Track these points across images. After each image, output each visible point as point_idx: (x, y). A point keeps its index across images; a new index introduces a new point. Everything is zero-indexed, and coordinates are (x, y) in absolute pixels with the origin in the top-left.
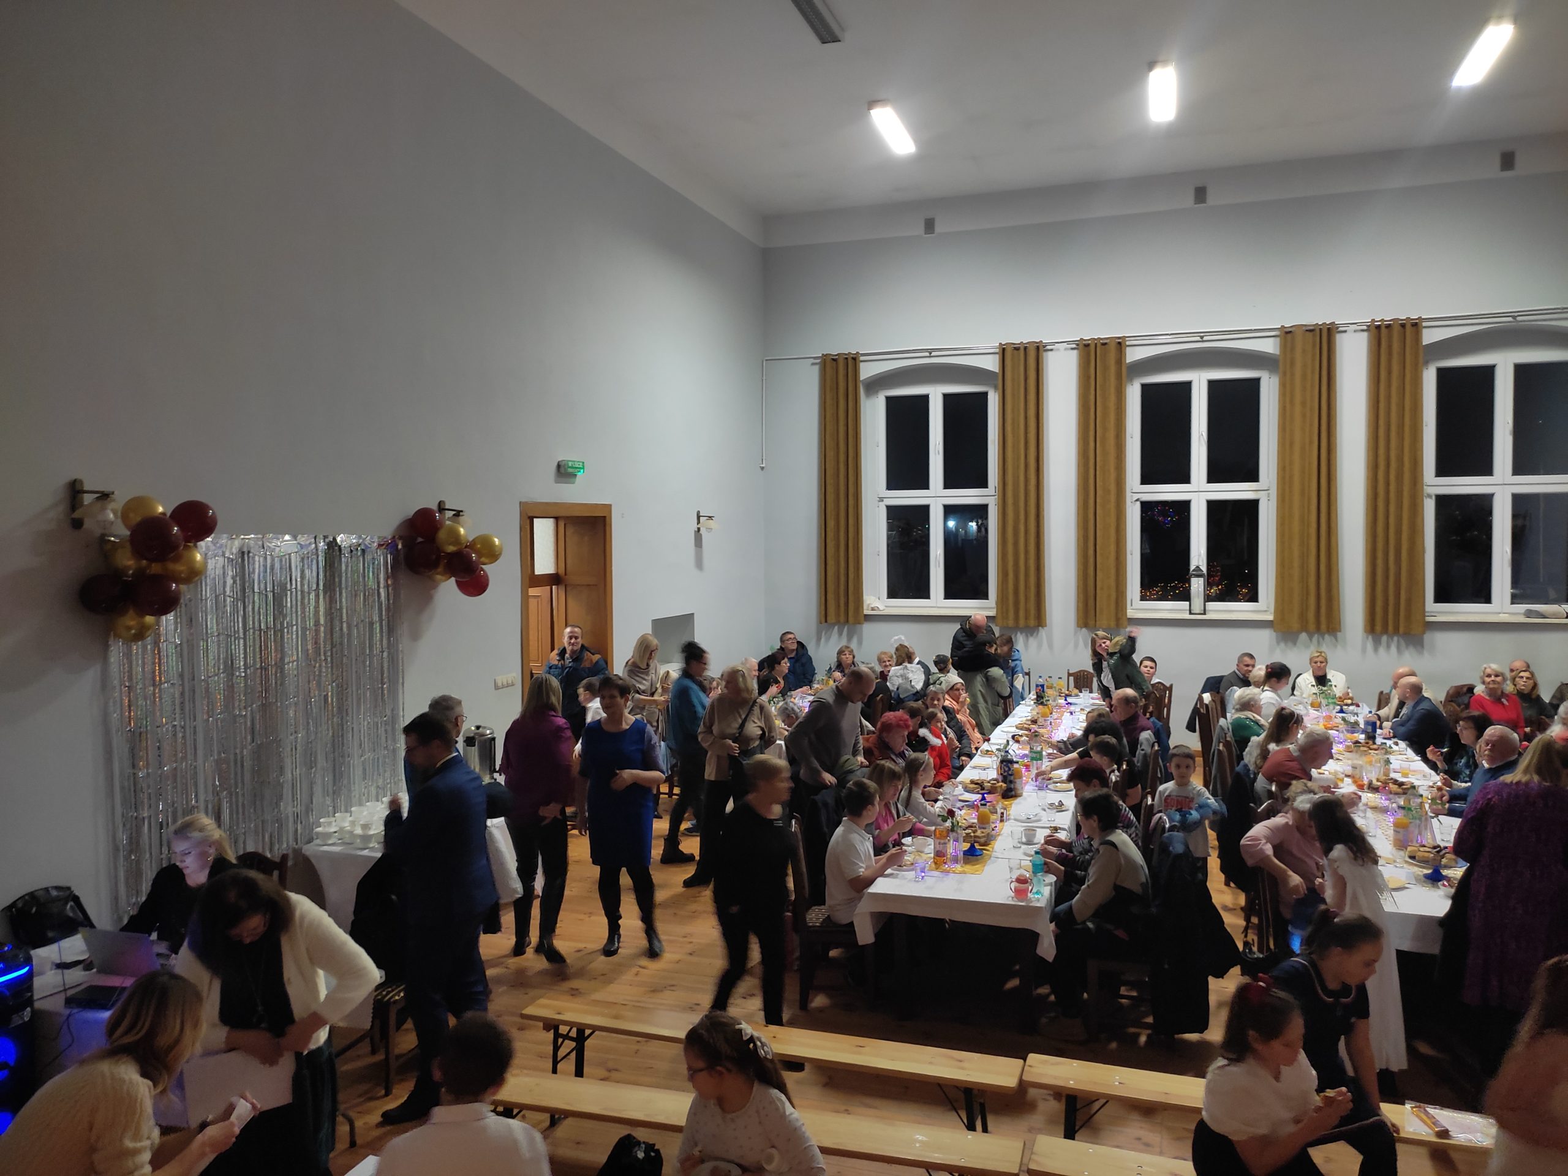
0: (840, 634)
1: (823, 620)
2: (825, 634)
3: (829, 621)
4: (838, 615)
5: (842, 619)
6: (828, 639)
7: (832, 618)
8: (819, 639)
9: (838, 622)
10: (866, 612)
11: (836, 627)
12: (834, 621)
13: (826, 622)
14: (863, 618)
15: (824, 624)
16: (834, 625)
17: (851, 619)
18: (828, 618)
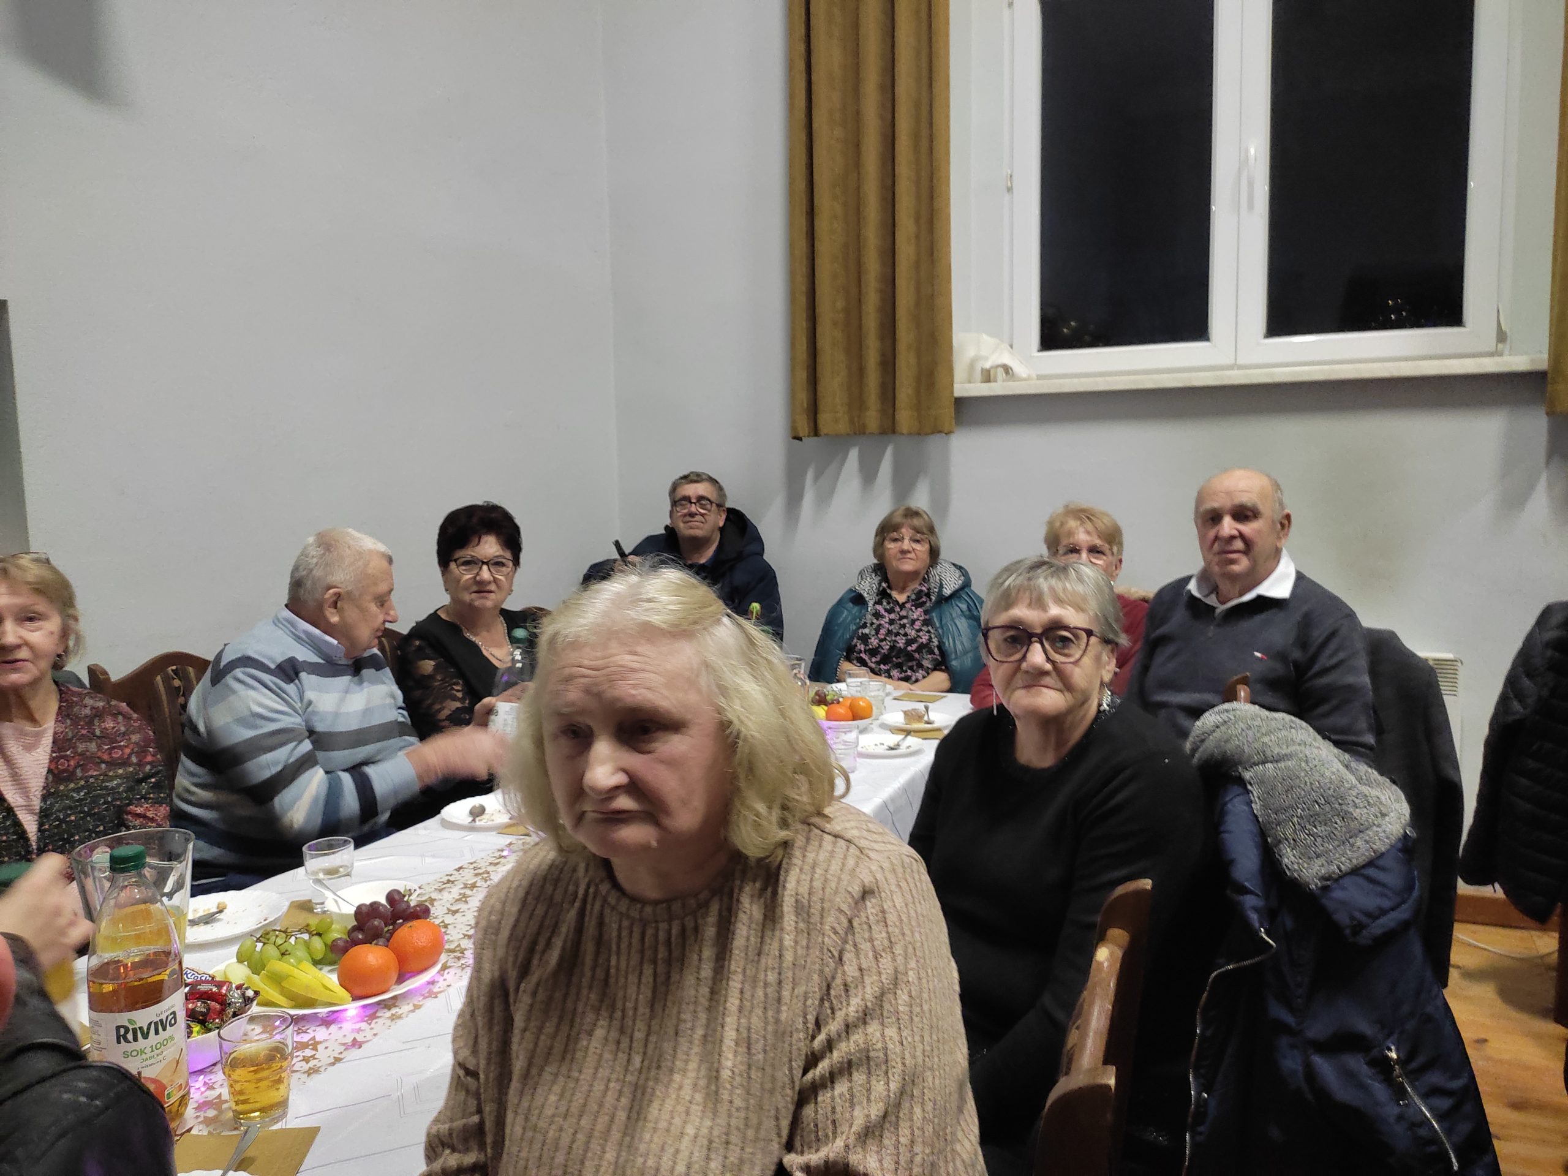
0: (869, 475)
1: (804, 428)
2: (817, 478)
3: (824, 429)
4: (856, 403)
5: (872, 418)
6: (825, 497)
7: (833, 417)
8: (794, 499)
9: (858, 431)
10: (962, 389)
11: (854, 454)
12: (843, 427)
13: (816, 432)
14: (949, 411)
15: (809, 442)
16: (841, 442)
17: (905, 417)
18: (824, 418)
